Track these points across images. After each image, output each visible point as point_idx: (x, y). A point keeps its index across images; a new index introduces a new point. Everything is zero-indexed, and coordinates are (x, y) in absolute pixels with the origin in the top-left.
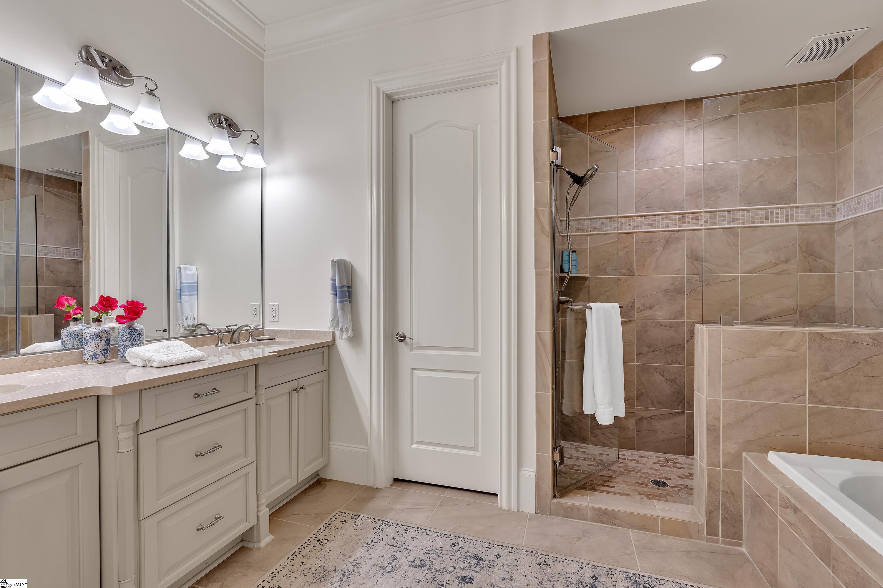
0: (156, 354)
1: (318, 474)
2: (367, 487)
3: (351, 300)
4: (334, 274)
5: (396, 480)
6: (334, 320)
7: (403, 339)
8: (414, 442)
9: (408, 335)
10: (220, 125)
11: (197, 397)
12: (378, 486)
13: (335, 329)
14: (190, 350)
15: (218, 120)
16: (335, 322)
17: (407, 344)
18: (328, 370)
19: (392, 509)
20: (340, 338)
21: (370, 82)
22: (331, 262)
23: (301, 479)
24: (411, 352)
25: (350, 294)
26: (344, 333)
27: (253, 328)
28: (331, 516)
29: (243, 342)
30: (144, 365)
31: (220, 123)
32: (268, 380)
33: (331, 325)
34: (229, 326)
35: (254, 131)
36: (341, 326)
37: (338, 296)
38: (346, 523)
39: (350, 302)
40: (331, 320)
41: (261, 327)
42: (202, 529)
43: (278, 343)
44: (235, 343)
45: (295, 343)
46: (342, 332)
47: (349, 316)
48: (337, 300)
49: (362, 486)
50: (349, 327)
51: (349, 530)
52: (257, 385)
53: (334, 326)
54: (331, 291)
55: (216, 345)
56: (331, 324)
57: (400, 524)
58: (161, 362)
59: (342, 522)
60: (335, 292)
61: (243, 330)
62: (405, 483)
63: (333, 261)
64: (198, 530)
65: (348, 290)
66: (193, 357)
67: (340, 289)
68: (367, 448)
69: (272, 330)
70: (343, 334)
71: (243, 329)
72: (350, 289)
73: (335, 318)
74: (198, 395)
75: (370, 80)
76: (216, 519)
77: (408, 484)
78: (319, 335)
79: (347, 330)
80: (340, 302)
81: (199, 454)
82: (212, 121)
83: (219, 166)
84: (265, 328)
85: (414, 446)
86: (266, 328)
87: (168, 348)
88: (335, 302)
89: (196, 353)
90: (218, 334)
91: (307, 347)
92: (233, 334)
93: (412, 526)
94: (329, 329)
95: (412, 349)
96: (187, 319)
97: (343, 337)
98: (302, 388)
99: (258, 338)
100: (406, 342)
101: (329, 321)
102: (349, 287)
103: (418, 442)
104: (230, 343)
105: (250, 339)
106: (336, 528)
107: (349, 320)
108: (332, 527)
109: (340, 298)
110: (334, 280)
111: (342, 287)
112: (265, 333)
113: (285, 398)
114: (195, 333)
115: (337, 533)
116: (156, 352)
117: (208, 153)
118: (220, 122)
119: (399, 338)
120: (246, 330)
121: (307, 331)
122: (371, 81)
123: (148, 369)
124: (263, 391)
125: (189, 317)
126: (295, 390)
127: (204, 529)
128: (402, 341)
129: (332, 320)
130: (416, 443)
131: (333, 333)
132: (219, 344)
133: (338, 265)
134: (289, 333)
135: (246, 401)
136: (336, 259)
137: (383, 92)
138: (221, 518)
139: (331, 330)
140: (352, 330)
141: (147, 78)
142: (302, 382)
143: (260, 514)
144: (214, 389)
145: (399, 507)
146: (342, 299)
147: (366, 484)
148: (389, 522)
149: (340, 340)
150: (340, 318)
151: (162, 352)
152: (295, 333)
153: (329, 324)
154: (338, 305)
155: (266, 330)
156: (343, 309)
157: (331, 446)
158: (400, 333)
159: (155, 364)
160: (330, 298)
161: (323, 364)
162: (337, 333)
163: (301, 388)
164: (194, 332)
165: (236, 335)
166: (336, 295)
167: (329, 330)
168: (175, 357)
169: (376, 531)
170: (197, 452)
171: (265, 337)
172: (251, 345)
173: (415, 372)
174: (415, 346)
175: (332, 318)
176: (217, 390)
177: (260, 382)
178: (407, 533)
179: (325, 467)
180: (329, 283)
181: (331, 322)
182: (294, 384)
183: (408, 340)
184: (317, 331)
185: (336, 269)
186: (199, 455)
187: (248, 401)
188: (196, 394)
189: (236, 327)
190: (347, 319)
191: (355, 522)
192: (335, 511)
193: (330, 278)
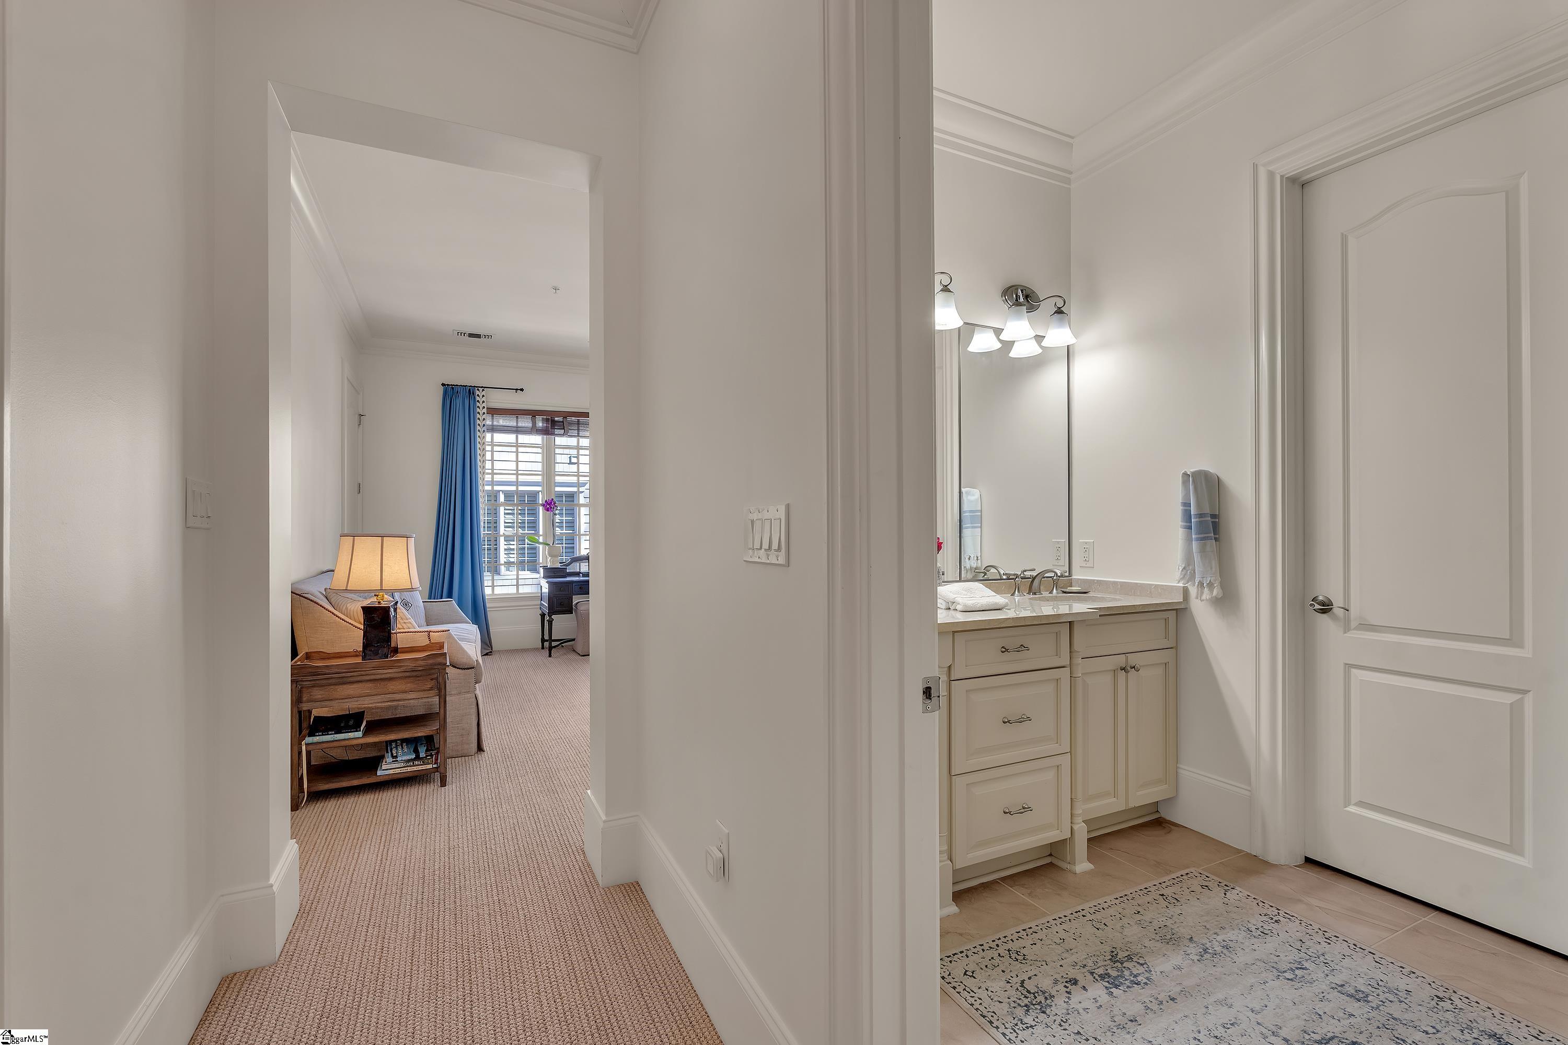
0: (959, 596)
1: (1158, 811)
2: (1248, 854)
3: (1217, 536)
4: (1187, 495)
5: (1308, 860)
6: (1187, 568)
7: (1326, 608)
8: (1353, 802)
9: (1338, 602)
10: (1017, 303)
11: (1005, 651)
12: (1271, 859)
13: (1188, 582)
14: (991, 595)
15: (1014, 296)
16: (1188, 572)
17: (1335, 618)
18: (1175, 648)
19: (1300, 901)
20: (1197, 598)
21: (1255, 167)
22: (1182, 476)
23: (1131, 805)
24: (1346, 635)
25: (1216, 527)
26: (1206, 590)
27: (1059, 575)
28: (1184, 872)
29: (1046, 594)
30: (948, 607)
31: (1017, 300)
32: (1087, 647)
33: (1182, 576)
34: (1025, 571)
35: (1059, 296)
36: (1199, 579)
37: (1194, 530)
38: (1209, 889)
39: (1216, 539)
40: (1181, 569)
41: (1067, 574)
42: (1010, 813)
43: (1094, 599)
44: (1035, 594)
45: (1121, 600)
46: (1202, 589)
47: (1215, 564)
48: (1193, 537)
49: (1239, 851)
50: (1215, 581)
51: (1215, 899)
52: (1072, 650)
53: (1187, 578)
54: (1181, 522)
55: (1013, 594)
56: (1181, 574)
57: (1316, 927)
58: (965, 606)
59: (1201, 886)
60: (1188, 524)
61: (1044, 578)
62: (1329, 872)
63: (1185, 475)
64: (1005, 813)
65: (1213, 520)
66: (996, 603)
67: (1197, 519)
68: (1249, 788)
69: (1083, 579)
70: (1203, 593)
71: (1046, 575)
72: (1216, 518)
73: (1189, 565)
74: (1005, 649)
75: (1254, 163)
76: (1024, 808)
77: (1336, 875)
78: (1160, 591)
79: (1210, 585)
80: (1197, 539)
81: (1006, 720)
82: (1006, 297)
83: (1013, 354)
84: (1073, 577)
85: (1352, 809)
86: (1075, 576)
87: (969, 590)
88: (1189, 540)
89: (1000, 600)
90: (1014, 579)
91: (1141, 607)
92: (1032, 582)
93: (1341, 938)
94: (1179, 582)
95: (1347, 629)
96: (969, 559)
97: (1204, 597)
98: (1134, 667)
99: (1065, 590)
100: (1334, 614)
101: (1179, 569)
102: (1213, 516)
103: (1361, 804)
104: (1029, 593)
105: (1055, 590)
106: (1191, 889)
107: (1214, 569)
108: (1185, 888)
109: (1199, 532)
110: (1186, 504)
111: (1201, 515)
112: (1073, 584)
113: (1109, 678)
114: (985, 577)
115: (1193, 897)
116: (958, 594)
117: (1000, 341)
118: (1017, 298)
119: (1317, 607)
120: (1047, 577)
121: (1139, 585)
122: (1256, 165)
123: (952, 612)
124: (1080, 661)
125: (972, 557)
126: (1123, 669)
127: (1011, 813)
128: (1324, 611)
129: (1184, 568)
130: (1356, 804)
131: (1186, 592)
132: (1016, 592)
133: (1193, 481)
134: (1111, 585)
135: (1058, 669)
136: (1191, 470)
137: (1282, 177)
138: (1029, 809)
139: (1181, 585)
140: (1219, 587)
141: (942, 273)
142: (1133, 659)
143: (1076, 827)
144: (1022, 645)
145: (1315, 902)
146: (1202, 536)
147: (1245, 848)
148: (1293, 916)
149: (1198, 601)
150: (1197, 566)
151: (964, 595)
152: (1119, 587)
153: (1178, 574)
154: (1195, 545)
155: (1075, 579)
156: (1202, 551)
157: (1180, 771)
158: (1321, 598)
159: (959, 607)
160: (1179, 533)
161: (1167, 638)
162: (1193, 591)
163: (1131, 668)
164: (985, 575)
165: (1036, 582)
166: (1190, 528)
167: (1178, 585)
168: (978, 601)
169: (1265, 918)
170: (1004, 718)
171: (1074, 589)
172: (1055, 599)
173: (1354, 671)
174: (1353, 624)
175: (1183, 566)
176: (1025, 647)
177: (1076, 647)
178: (1329, 944)
179: (1170, 801)
180: (1179, 510)
181: (1182, 571)
182: (1121, 661)
183: (1337, 611)
184: (1156, 586)
185: (1191, 487)
186: (1006, 722)
187: (1060, 669)
188: (1003, 647)
189: (1034, 574)
190: (1211, 568)
191: (1225, 894)
192: (1188, 867)
193: (1181, 501)
